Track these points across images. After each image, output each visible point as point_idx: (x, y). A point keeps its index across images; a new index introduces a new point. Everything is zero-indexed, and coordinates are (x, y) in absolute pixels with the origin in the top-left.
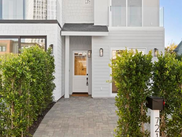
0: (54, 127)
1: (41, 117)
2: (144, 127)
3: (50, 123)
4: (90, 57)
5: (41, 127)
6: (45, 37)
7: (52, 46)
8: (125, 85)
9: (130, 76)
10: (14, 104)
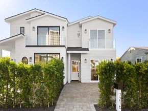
0: (66, 97)
1: (60, 92)
2: (113, 98)
3: (64, 95)
4: (80, 63)
5: (60, 97)
6: (59, 54)
7: (63, 58)
8: (104, 77)
9: (106, 73)
10: (49, 86)
